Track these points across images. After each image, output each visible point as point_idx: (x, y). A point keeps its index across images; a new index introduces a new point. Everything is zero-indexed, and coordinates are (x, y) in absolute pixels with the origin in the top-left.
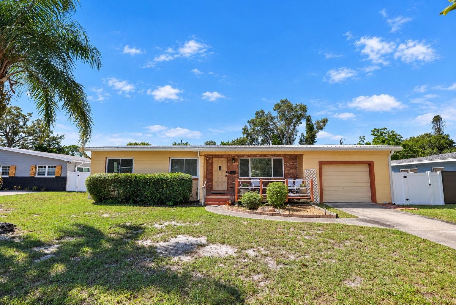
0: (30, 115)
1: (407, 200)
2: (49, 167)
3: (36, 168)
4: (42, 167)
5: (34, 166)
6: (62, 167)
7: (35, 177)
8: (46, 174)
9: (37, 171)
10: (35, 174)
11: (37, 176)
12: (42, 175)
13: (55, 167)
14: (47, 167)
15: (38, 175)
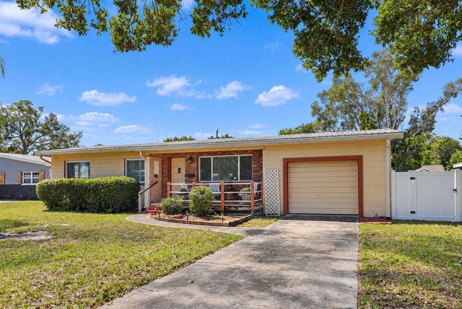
0: (41, 109)
1: (413, 212)
2: (33, 174)
3: (22, 175)
4: (27, 174)
5: (20, 172)
6: (44, 173)
7: (22, 185)
8: (32, 181)
9: (23, 178)
10: (22, 181)
11: (23, 184)
12: (28, 182)
13: (38, 174)
14: (32, 173)
15: (25, 182)
